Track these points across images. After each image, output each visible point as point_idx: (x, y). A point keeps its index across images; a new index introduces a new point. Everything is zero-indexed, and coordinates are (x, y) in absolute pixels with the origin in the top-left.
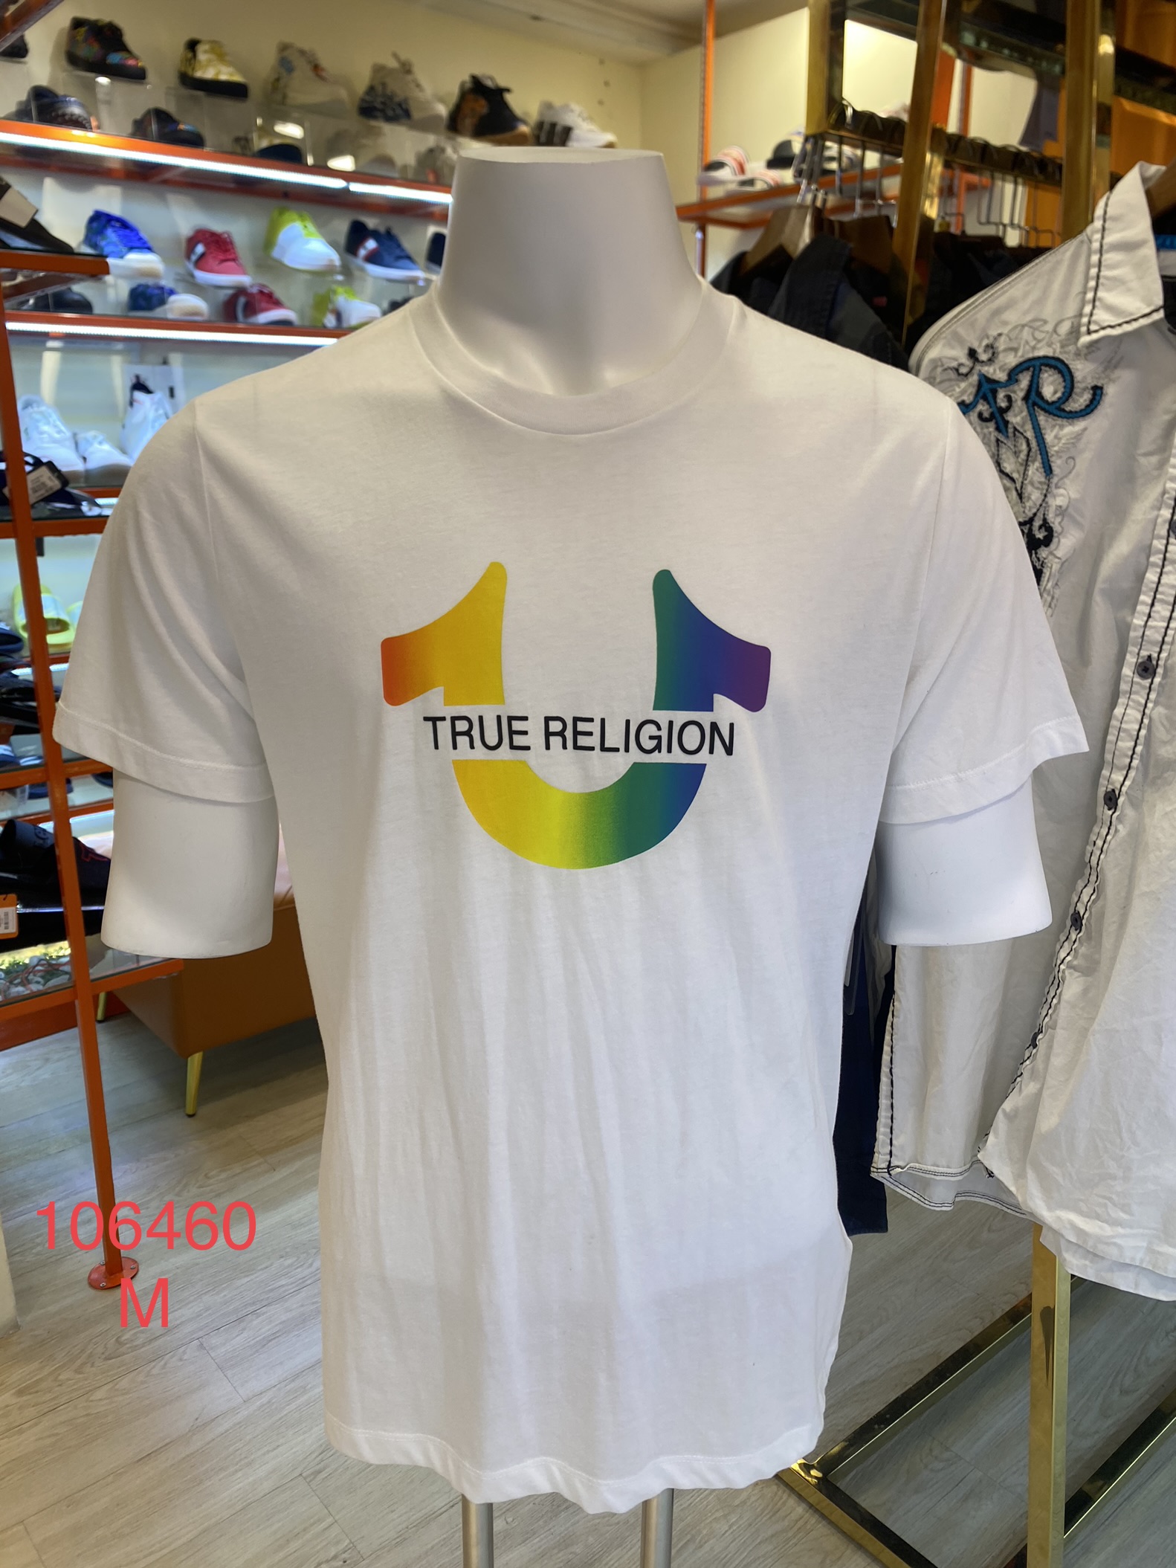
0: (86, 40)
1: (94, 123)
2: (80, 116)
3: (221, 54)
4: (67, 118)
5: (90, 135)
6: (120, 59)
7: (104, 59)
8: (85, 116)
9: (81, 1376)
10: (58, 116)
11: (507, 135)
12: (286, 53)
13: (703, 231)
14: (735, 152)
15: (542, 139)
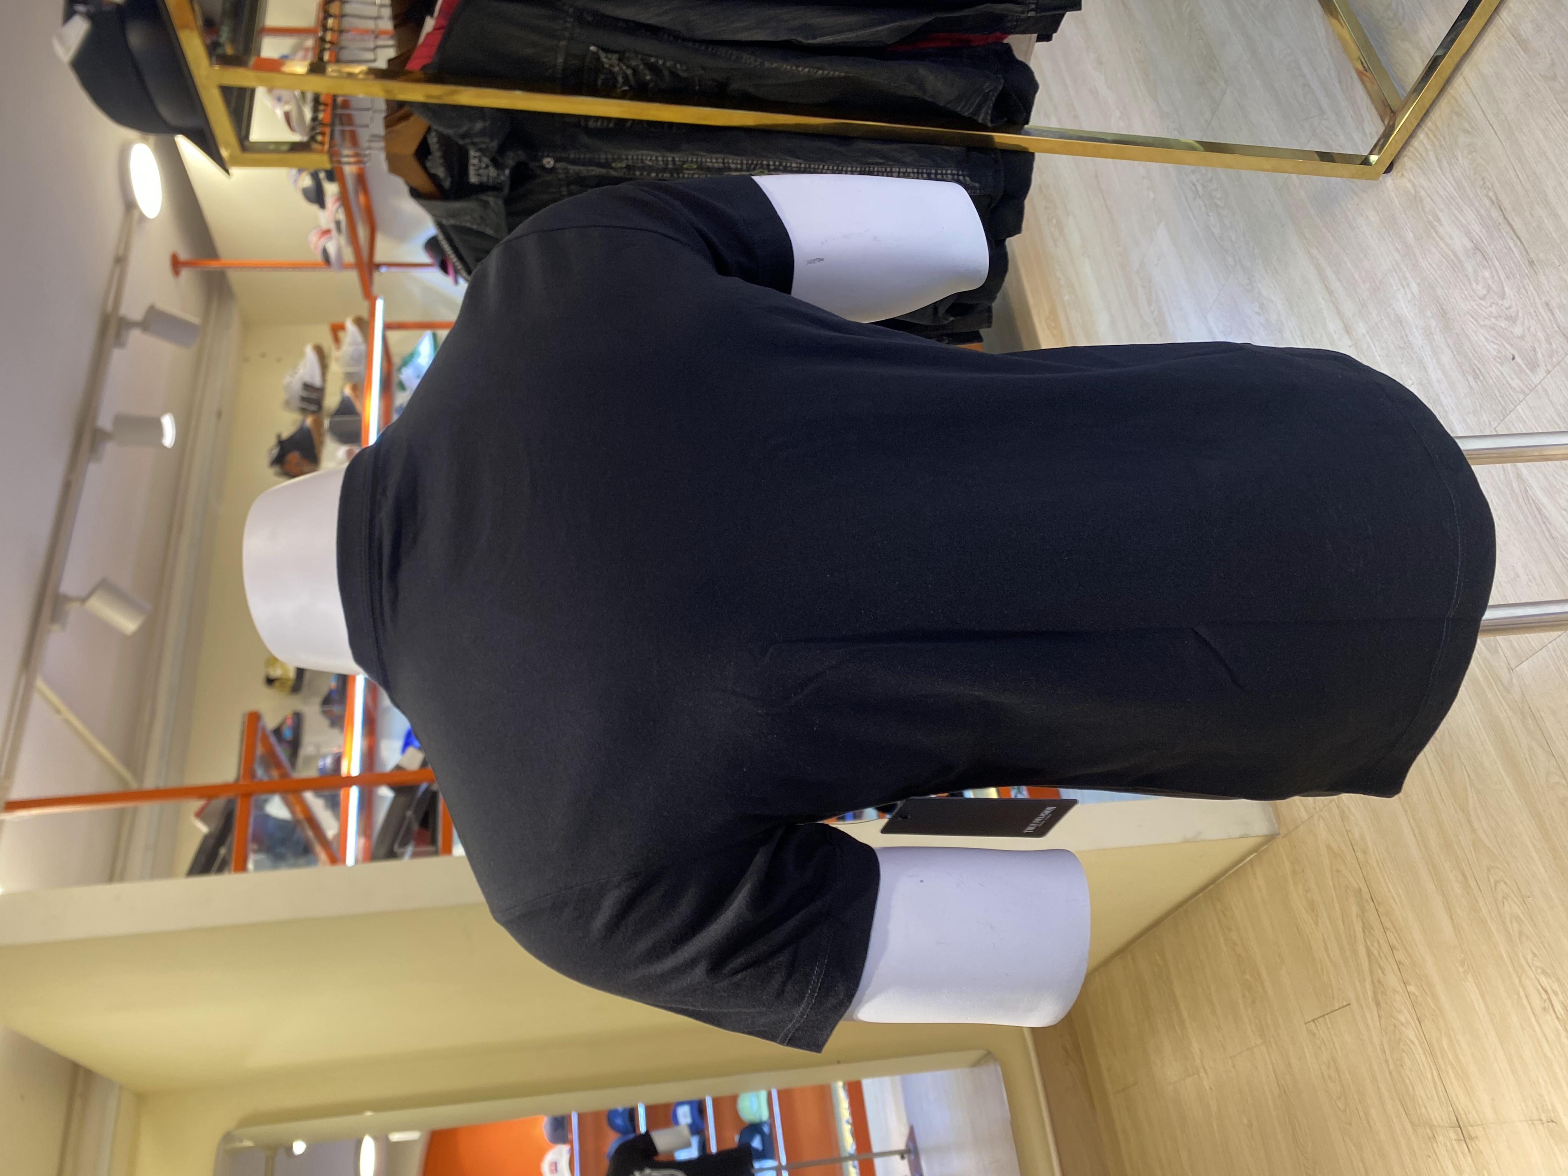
6: (288, 731)
7: (289, 742)
11: (315, 435)
13: (378, 266)
14: (313, 238)
15: (313, 408)
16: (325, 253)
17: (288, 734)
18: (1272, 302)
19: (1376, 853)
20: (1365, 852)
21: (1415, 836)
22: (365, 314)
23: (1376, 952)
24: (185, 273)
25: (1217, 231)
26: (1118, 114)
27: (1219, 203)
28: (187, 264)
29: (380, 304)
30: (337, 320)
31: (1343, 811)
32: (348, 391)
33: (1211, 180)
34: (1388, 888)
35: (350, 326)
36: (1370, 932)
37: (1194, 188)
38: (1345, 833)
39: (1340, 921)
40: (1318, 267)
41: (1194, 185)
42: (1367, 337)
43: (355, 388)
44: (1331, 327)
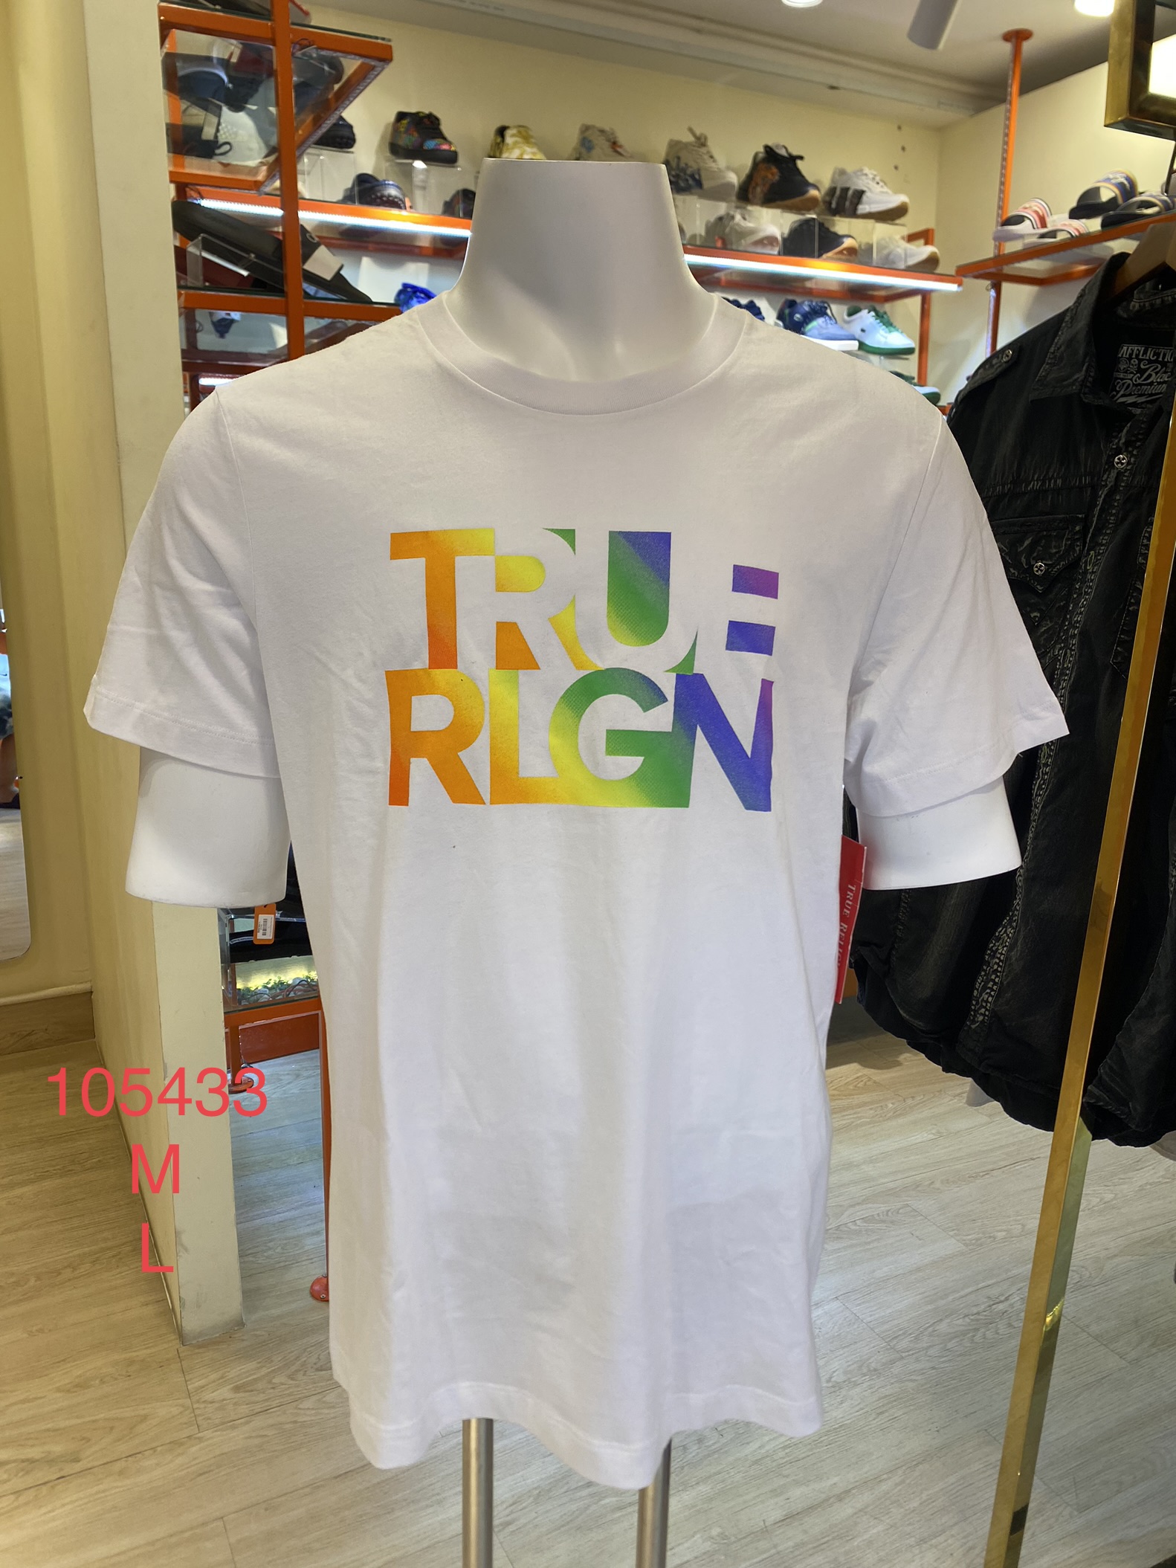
0: (407, 131)
1: (408, 204)
2: (396, 197)
4: (384, 199)
5: (404, 213)
6: (435, 145)
7: (422, 145)
8: (401, 197)
9: (292, 1382)
10: (377, 197)
11: (797, 200)
12: (588, 132)
13: (997, 288)
14: (1037, 205)
15: (834, 205)
16: (1019, 220)
17: (430, 144)
18: (842, 1403)
19: (117, 1490)
20: (121, 1473)
22: (939, 270)
24: (1007, 47)
25: (943, 1327)
26: (1109, 1196)
27: (979, 1334)
28: (1017, 51)
29: (953, 287)
30: (937, 237)
31: (182, 1444)
32: (848, 243)
33: (1010, 1325)
35: (927, 250)
36: (22, 1470)
37: (1002, 1298)
38: (154, 1445)
39: (49, 1426)
40: (878, 1480)
41: (1007, 1299)
42: (773, 1551)
43: (852, 251)
44: (796, 1492)
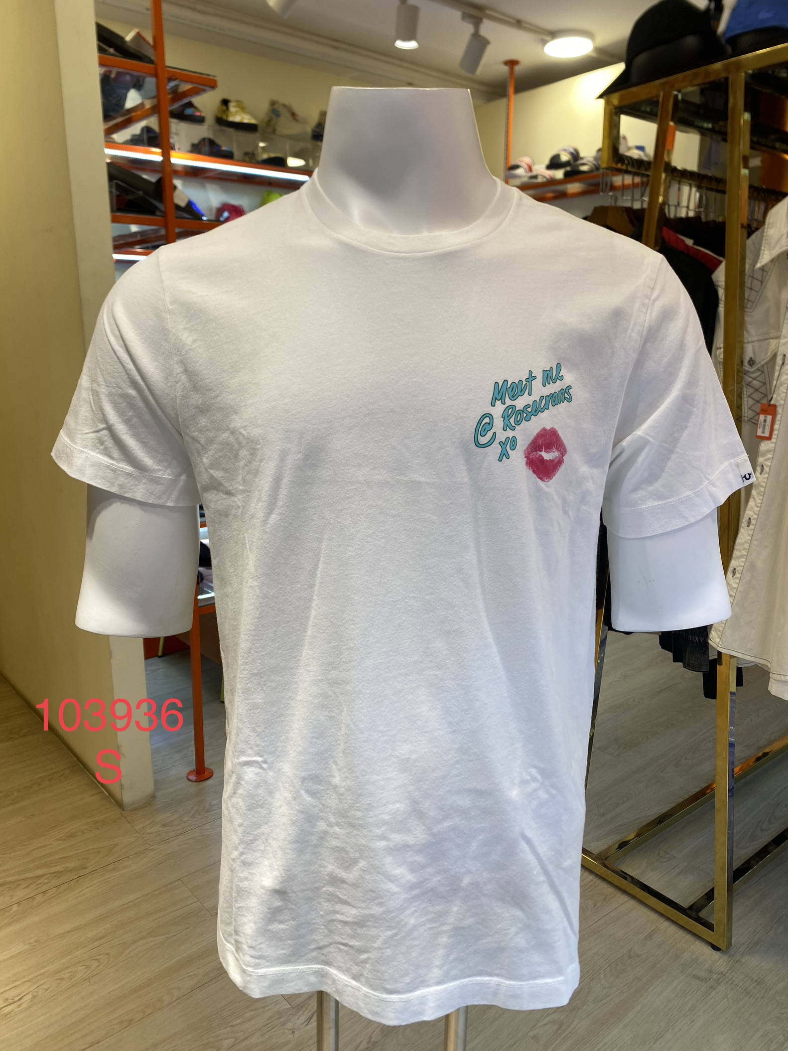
3: (243, 108)
6: (191, 113)
7: (183, 112)
9: (193, 819)
12: (276, 106)
14: (526, 160)
16: (516, 167)
17: (189, 111)
19: (114, 877)
21: (129, 903)
23: (39, 882)
24: (506, 69)
31: (142, 853)
34: (89, 887)
38: (127, 855)
39: (61, 856)
